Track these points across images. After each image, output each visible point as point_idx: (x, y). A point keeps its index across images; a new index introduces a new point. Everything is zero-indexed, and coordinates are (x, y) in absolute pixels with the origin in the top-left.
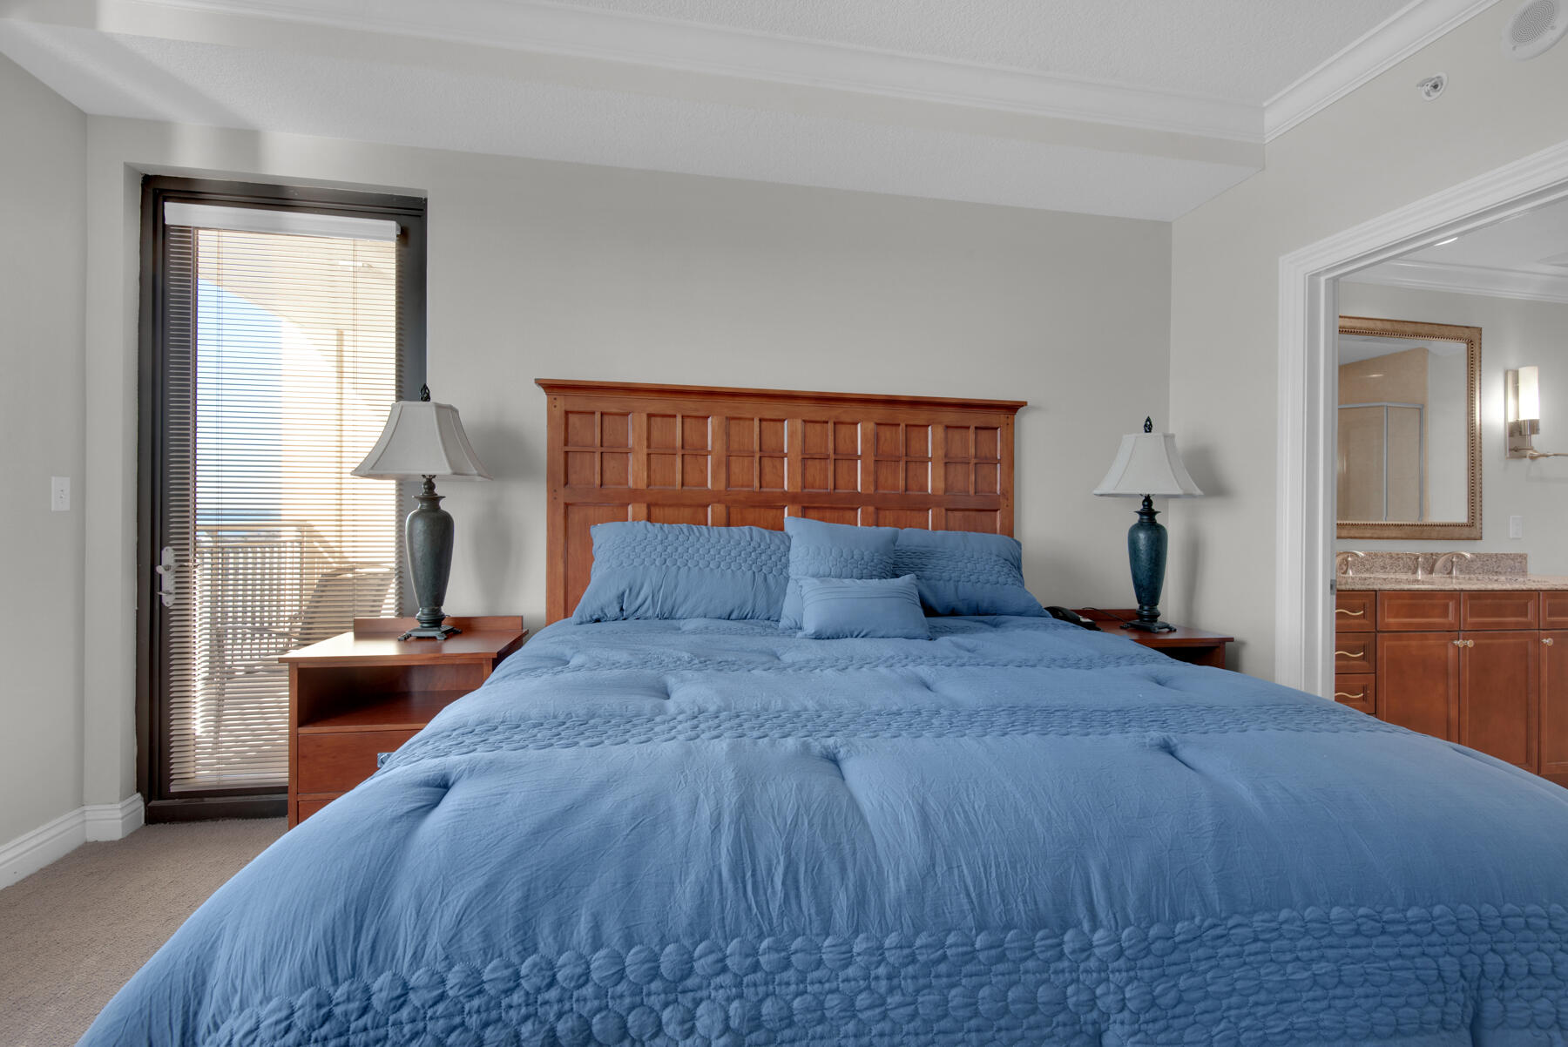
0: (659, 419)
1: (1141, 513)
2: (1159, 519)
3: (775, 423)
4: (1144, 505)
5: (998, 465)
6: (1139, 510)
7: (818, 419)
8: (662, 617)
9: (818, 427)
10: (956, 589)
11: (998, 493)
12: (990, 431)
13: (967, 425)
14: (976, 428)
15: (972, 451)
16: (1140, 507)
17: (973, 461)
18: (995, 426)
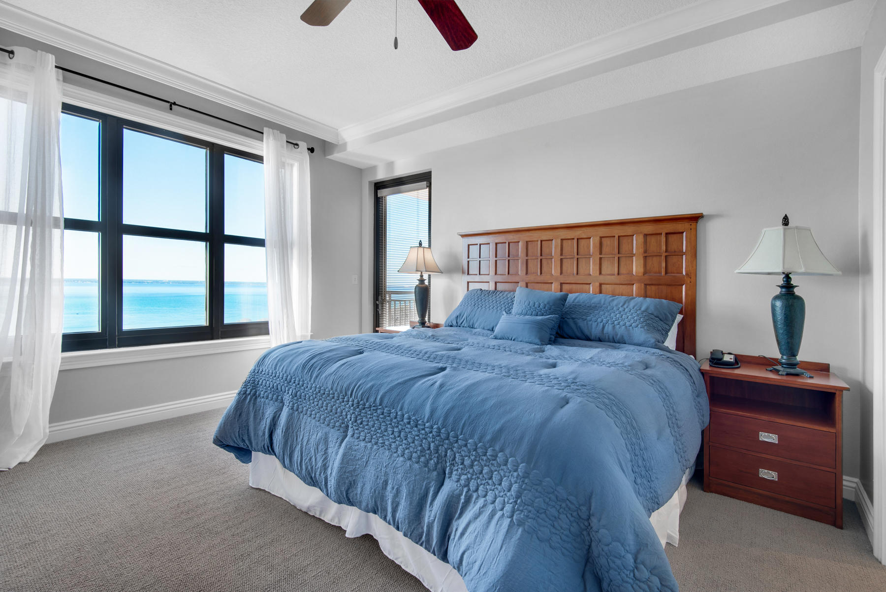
0: (500, 244)
1: (782, 287)
2: (797, 291)
3: (548, 242)
4: (784, 281)
5: (684, 256)
6: (780, 284)
7: (569, 238)
8: (469, 327)
9: (569, 241)
10: (604, 327)
11: (684, 273)
12: (678, 235)
13: (660, 232)
14: (667, 234)
15: (664, 248)
16: (781, 282)
17: (664, 254)
18: (681, 231)
